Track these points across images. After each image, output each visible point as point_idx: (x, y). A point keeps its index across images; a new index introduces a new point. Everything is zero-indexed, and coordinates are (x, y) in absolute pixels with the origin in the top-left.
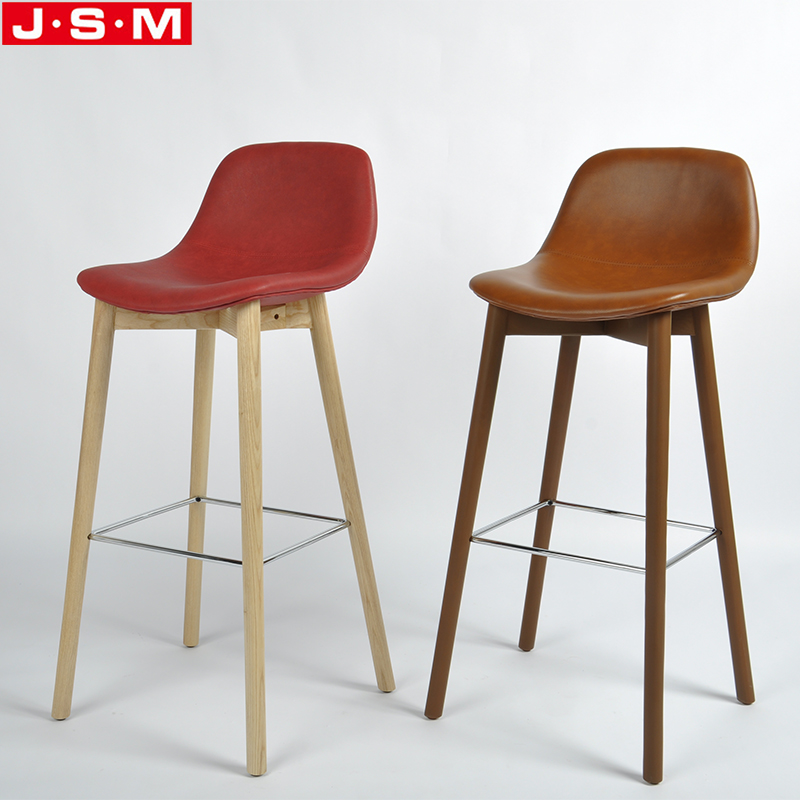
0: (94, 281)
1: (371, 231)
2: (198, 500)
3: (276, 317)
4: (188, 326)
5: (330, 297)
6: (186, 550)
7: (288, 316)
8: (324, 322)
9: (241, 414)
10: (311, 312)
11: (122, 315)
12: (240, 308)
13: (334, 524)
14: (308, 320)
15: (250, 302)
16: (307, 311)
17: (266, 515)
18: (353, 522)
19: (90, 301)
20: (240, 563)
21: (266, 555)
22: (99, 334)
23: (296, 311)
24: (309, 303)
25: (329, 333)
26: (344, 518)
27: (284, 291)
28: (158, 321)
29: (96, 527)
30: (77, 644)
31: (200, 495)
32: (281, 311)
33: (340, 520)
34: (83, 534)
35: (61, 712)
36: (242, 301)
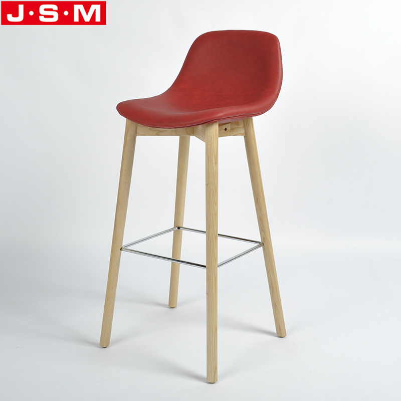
0: (125, 109)
1: (279, 81)
2: (179, 228)
3: (226, 129)
4: (177, 134)
5: (256, 120)
6: (171, 257)
7: (232, 129)
8: (252, 132)
9: (207, 185)
10: (244, 127)
11: (141, 128)
12: (207, 126)
13: (256, 245)
14: (243, 131)
15: (213, 123)
16: (242, 126)
17: (219, 238)
18: (264, 243)
19: (124, 120)
20: (205, 267)
21: (219, 261)
22: (128, 138)
23: (237, 126)
24: (244, 122)
25: (254, 138)
26: (260, 241)
27: (232, 116)
28: (160, 131)
29: (124, 243)
30: (114, 307)
31: (180, 226)
32: (228, 127)
33: (258, 242)
34: (117, 248)
35: (104, 343)
36: (209, 122)
